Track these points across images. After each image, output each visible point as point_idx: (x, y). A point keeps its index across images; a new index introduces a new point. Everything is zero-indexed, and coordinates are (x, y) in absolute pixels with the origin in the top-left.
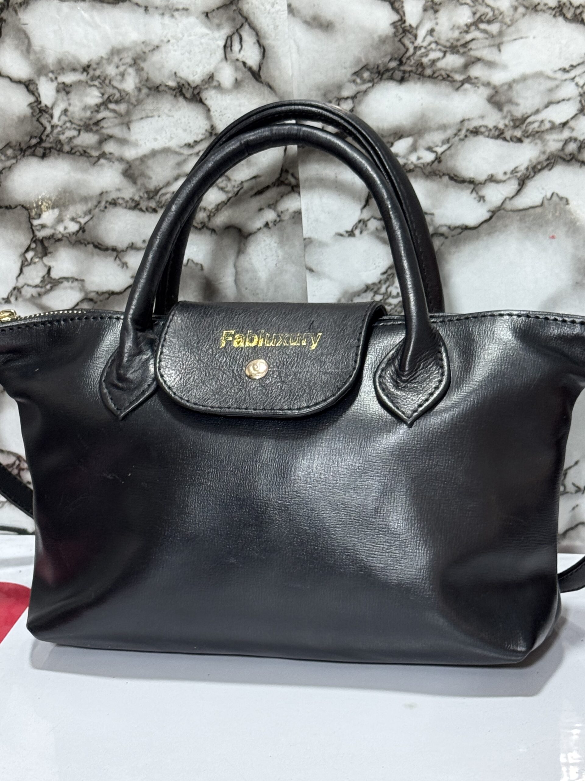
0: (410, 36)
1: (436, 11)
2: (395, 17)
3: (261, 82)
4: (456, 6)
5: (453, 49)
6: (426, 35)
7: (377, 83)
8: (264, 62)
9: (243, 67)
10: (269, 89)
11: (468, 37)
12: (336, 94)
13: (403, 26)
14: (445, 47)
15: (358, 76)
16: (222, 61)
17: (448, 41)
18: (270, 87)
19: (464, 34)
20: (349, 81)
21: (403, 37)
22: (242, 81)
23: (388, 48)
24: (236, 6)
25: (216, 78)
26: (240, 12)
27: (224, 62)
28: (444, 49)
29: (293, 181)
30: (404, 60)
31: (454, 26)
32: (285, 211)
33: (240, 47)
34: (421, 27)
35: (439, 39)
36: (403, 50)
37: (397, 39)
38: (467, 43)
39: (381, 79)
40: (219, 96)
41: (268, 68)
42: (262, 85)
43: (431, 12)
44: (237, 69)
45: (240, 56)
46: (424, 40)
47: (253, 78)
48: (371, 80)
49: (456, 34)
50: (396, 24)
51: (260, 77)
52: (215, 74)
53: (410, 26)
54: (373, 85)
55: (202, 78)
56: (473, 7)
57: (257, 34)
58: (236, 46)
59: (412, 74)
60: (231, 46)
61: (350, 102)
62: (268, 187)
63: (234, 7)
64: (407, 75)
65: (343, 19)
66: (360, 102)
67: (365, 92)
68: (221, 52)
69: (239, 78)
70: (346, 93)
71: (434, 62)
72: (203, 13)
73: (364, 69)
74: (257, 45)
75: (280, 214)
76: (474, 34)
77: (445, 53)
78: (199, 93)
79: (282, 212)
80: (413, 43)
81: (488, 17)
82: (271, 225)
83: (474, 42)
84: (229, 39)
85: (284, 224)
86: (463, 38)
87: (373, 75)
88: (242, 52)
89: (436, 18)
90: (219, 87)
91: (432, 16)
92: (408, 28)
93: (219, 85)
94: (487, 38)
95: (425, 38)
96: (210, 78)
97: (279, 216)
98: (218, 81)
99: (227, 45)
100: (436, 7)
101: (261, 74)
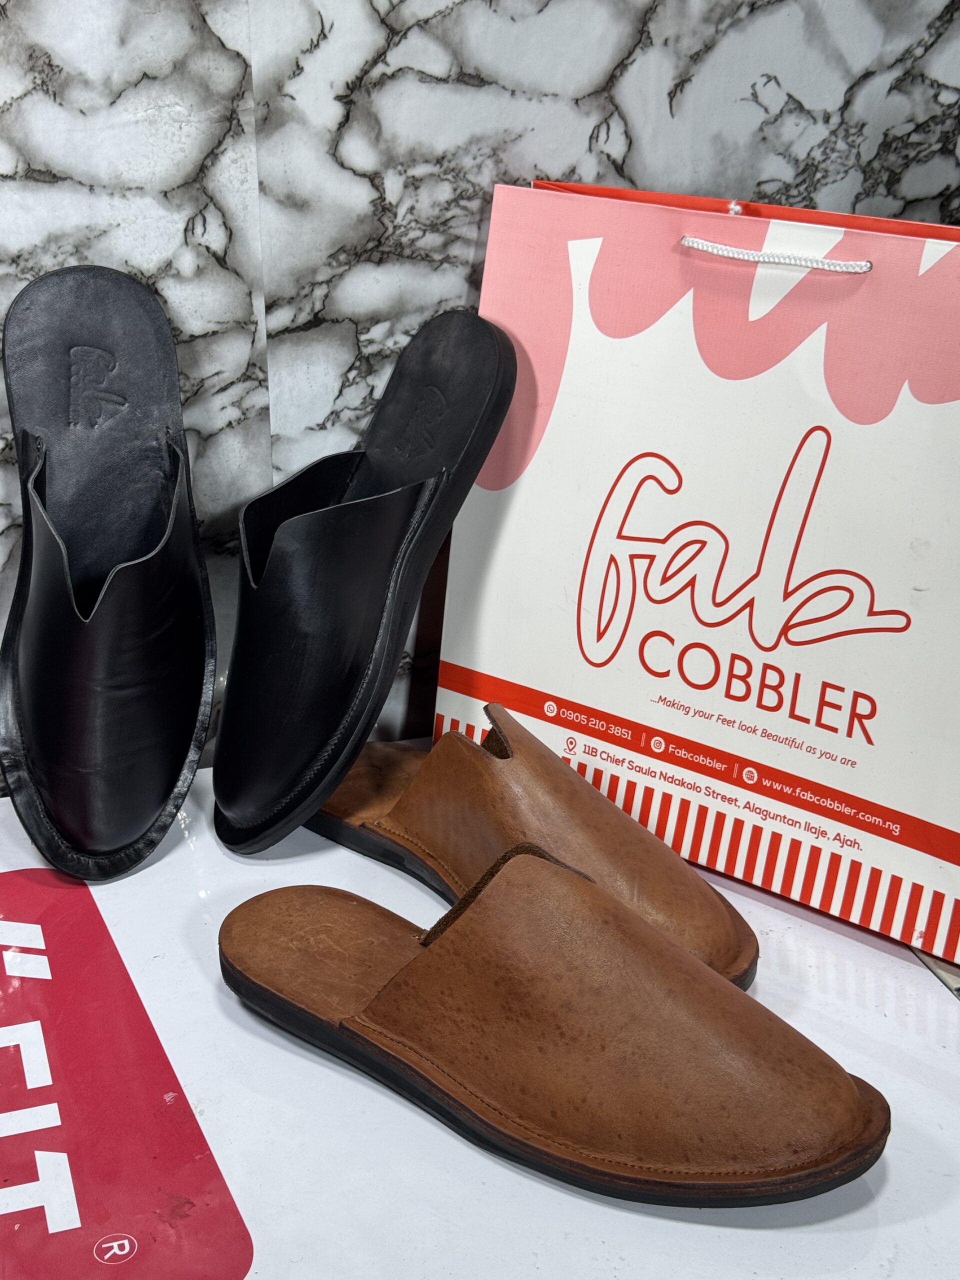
0: (390, 215)
1: (417, 188)
2: (375, 195)
3: (227, 269)
4: (437, 182)
5: (432, 227)
6: (406, 213)
7: (354, 265)
8: (231, 246)
9: (207, 253)
10: (236, 276)
11: (449, 214)
12: (310, 279)
13: (383, 204)
14: (425, 225)
15: (334, 259)
16: (182, 246)
17: (428, 219)
18: (237, 274)
19: (445, 212)
20: (325, 264)
21: (382, 215)
22: (205, 268)
23: (366, 228)
24: (200, 184)
25: (174, 265)
26: (204, 191)
27: (185, 247)
28: (424, 228)
29: (261, 376)
30: (383, 240)
31: (434, 203)
32: (250, 408)
33: (203, 230)
34: (401, 204)
35: (419, 217)
36: (382, 230)
37: (376, 218)
38: (447, 220)
39: (358, 262)
40: (178, 286)
41: (235, 253)
42: (227, 271)
43: (411, 188)
44: (199, 255)
45: (203, 241)
46: (403, 220)
47: (217, 264)
48: (348, 263)
49: (436, 211)
50: (376, 202)
51: (226, 263)
52: (173, 262)
53: (390, 203)
54: (350, 268)
55: (158, 266)
56: (454, 182)
57: (223, 215)
58: (199, 229)
59: (390, 255)
60: (193, 229)
61: (324, 286)
62: (232, 383)
63: (198, 185)
64: (385, 256)
65: (320, 197)
66: (335, 287)
67: (341, 276)
68: (181, 235)
69: (201, 265)
70: (320, 278)
71: (413, 241)
72: (161, 192)
73: (341, 251)
74: (223, 227)
75: (245, 411)
76: (454, 211)
77: (424, 231)
78: (154, 284)
79: (247, 409)
80: (393, 222)
81: (468, 193)
82: (234, 424)
83: (454, 219)
84: (191, 221)
85: (249, 422)
86: (444, 215)
87: (350, 258)
88: (206, 236)
89: (417, 195)
90: (178, 276)
91: (413, 194)
92: (388, 206)
93: (179, 273)
94: (466, 216)
95: (404, 216)
96: (167, 266)
97: (244, 414)
98: (177, 269)
99: (188, 228)
100: (417, 184)
101: (227, 259)
